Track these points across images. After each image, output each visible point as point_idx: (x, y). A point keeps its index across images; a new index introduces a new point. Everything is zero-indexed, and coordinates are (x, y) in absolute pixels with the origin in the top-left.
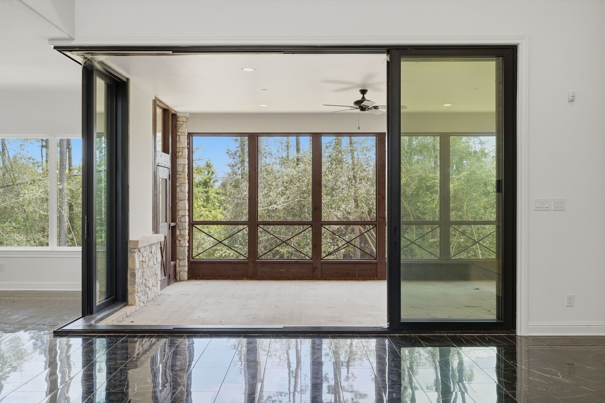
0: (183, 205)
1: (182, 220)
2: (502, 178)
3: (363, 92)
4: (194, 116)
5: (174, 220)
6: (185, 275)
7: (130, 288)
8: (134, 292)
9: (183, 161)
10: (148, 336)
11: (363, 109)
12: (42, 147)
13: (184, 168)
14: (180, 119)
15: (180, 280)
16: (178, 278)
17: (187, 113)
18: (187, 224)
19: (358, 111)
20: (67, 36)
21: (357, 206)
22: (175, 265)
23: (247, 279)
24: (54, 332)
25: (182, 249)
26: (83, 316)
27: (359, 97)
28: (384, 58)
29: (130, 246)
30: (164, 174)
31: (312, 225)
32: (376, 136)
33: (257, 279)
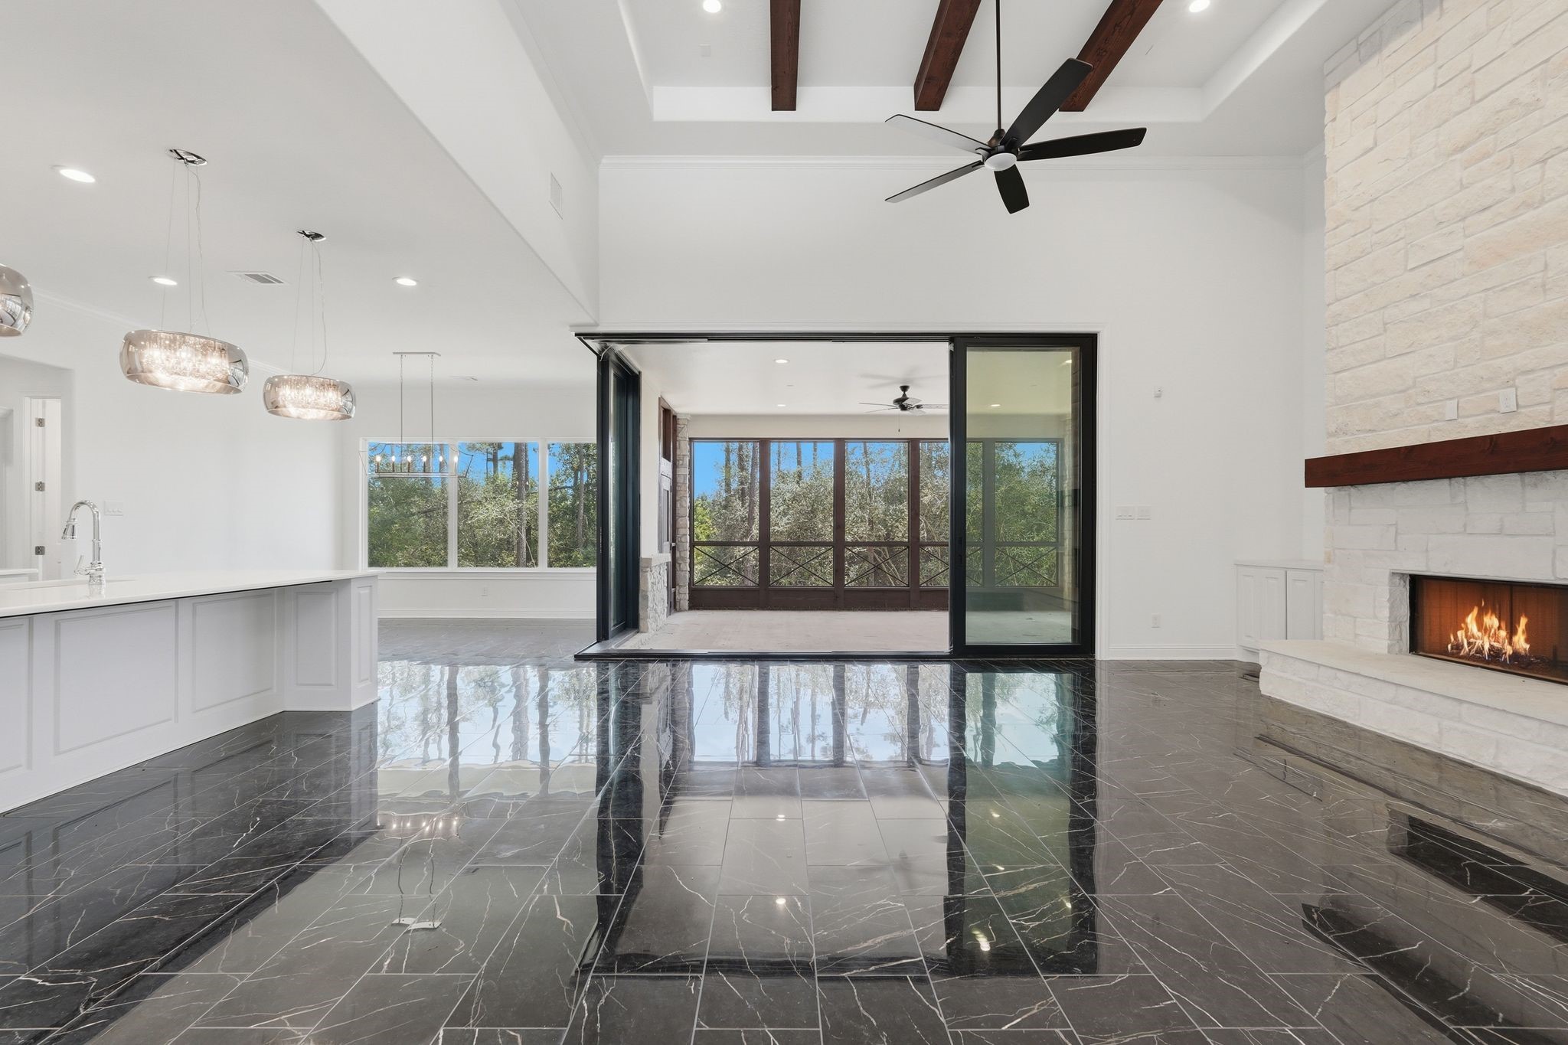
0: (684, 522)
1: (683, 540)
2: (1080, 486)
3: (904, 388)
4: (696, 417)
5: (674, 540)
6: (685, 604)
7: (641, 612)
8: (647, 617)
9: (683, 471)
10: (682, 661)
11: (904, 408)
12: (488, 460)
13: (685, 479)
14: (680, 422)
15: (680, 610)
16: (678, 607)
17: (688, 414)
18: (688, 545)
19: (898, 411)
20: (592, 322)
21: (872, 529)
22: (675, 593)
23: (758, 609)
24: (576, 656)
25: (682, 573)
26: (598, 641)
27: (900, 394)
28: (945, 348)
29: (642, 564)
30: (667, 485)
31: (833, 547)
32: (909, 442)
33: (769, 609)
